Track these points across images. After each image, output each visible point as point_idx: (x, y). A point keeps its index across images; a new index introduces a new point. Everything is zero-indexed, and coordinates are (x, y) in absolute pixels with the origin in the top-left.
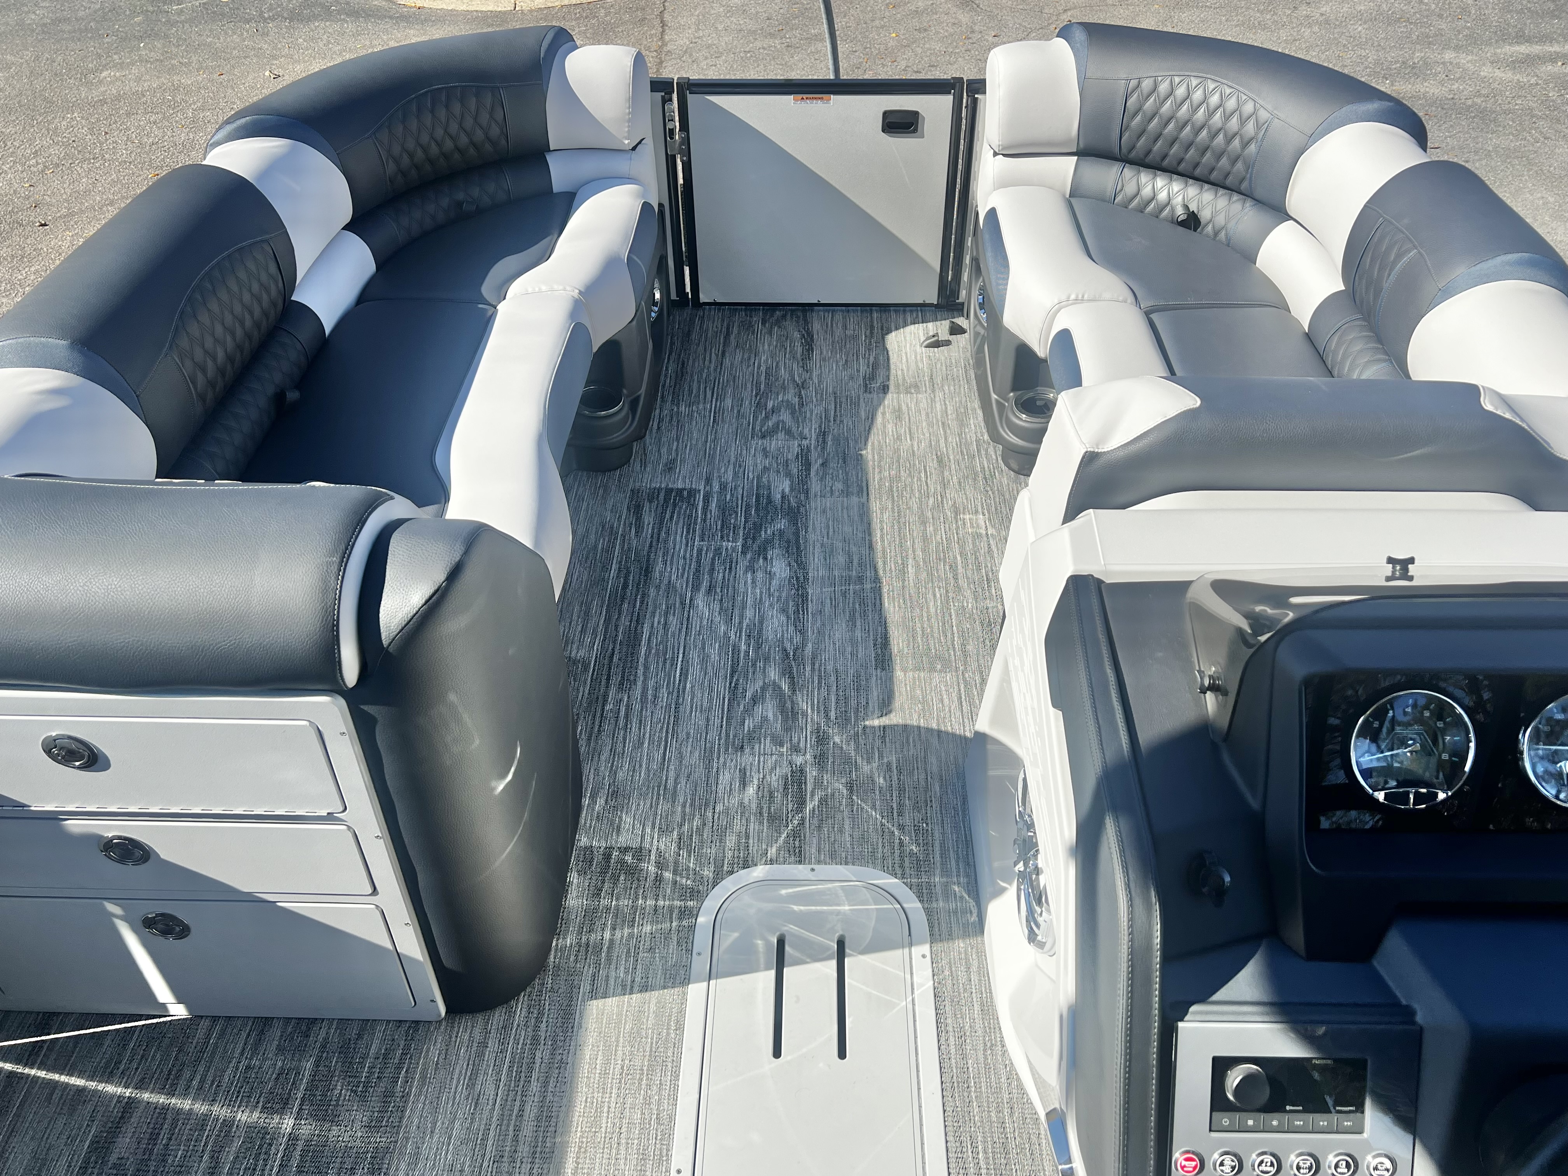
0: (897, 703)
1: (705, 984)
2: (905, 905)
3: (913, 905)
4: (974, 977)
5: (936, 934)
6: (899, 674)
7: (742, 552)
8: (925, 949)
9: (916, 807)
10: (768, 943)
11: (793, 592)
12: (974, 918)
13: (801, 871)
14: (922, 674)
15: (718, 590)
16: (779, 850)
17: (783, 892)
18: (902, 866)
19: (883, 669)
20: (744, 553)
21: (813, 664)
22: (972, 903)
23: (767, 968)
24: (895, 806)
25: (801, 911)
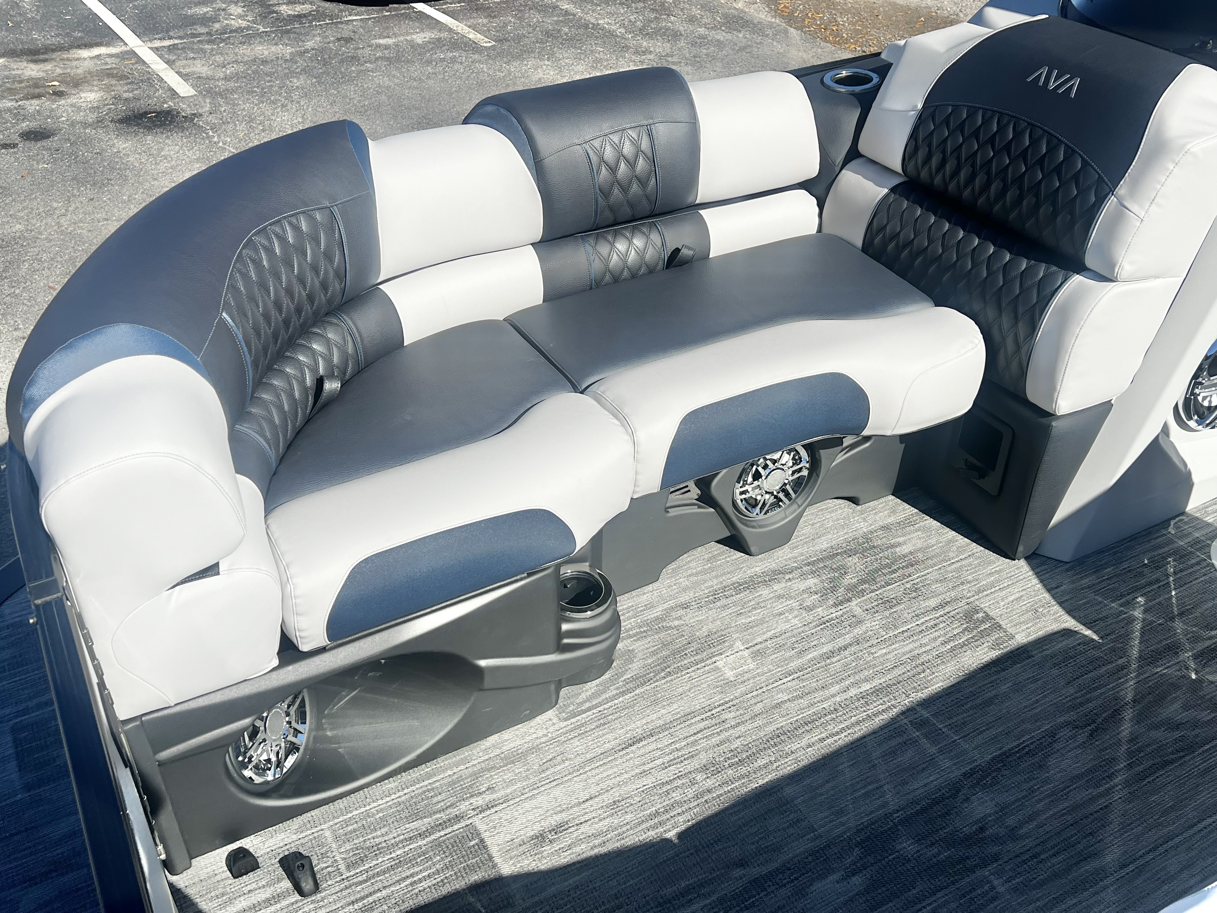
7: (996, 861)
11: (1004, 772)
15: (1080, 847)
20: (995, 858)
21: (1081, 704)
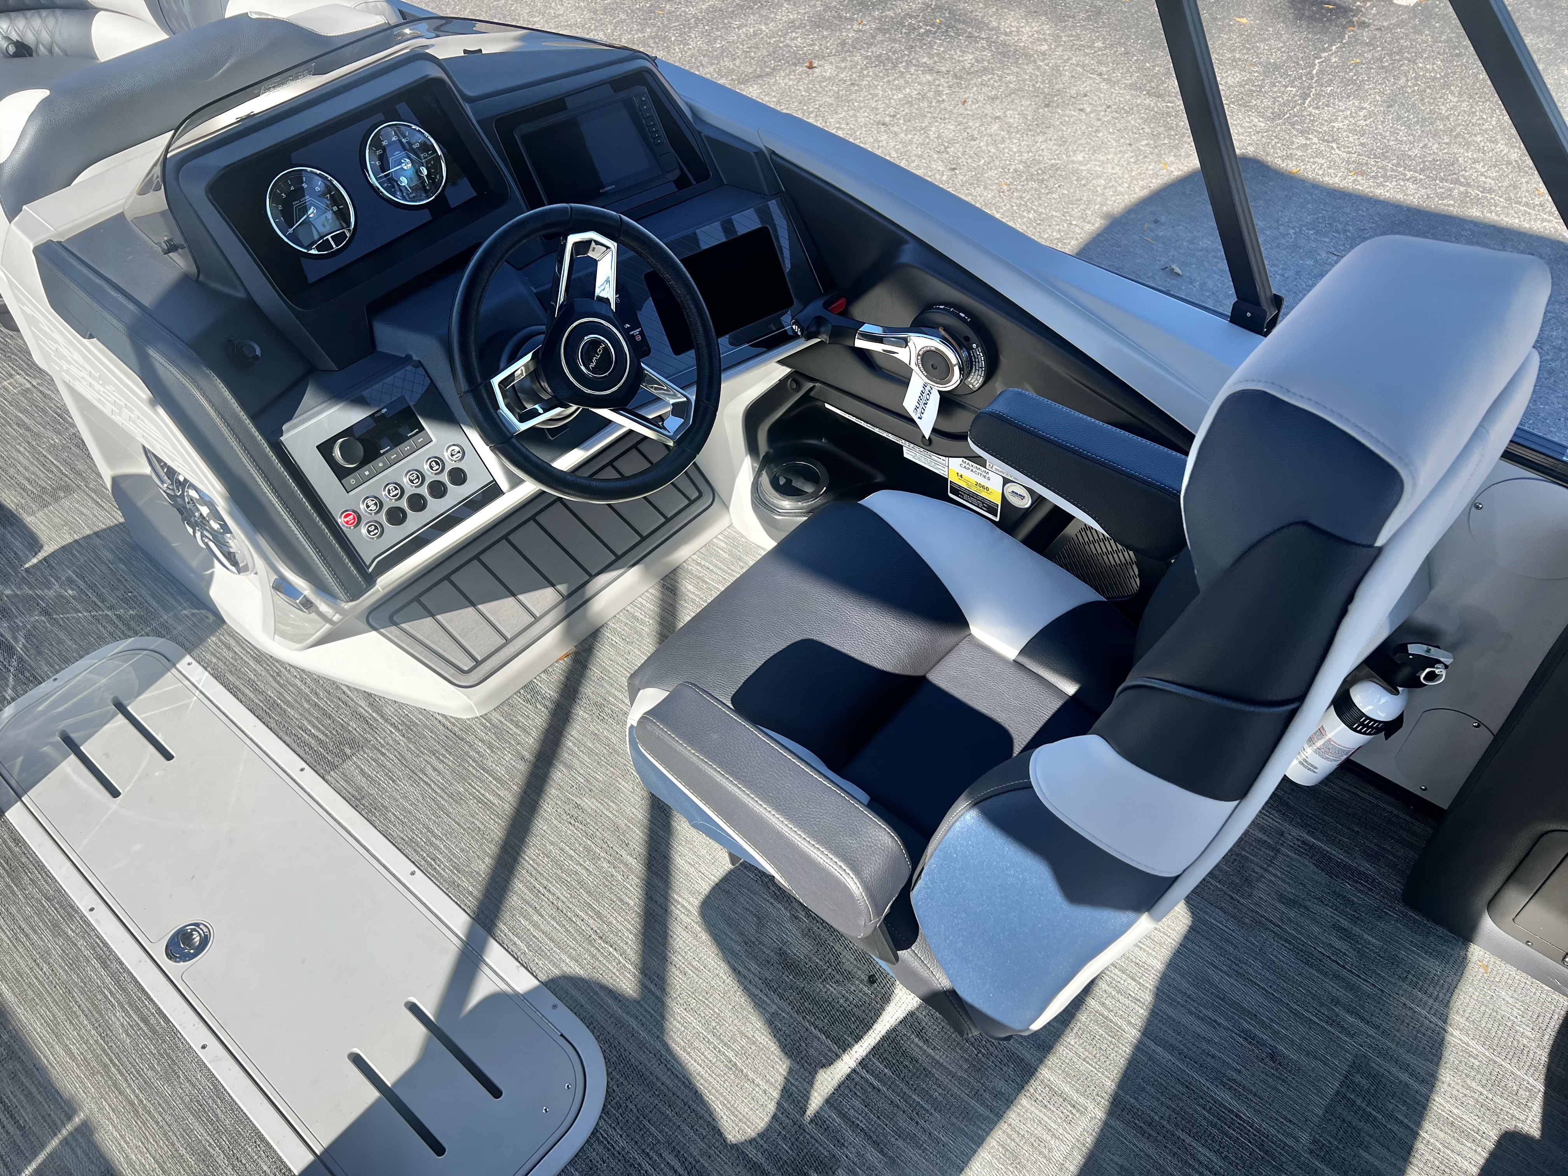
0: (43, 537)
1: (19, 803)
2: (151, 648)
3: (157, 643)
4: (237, 649)
5: (189, 646)
6: (29, 520)
8: (188, 659)
9: (113, 588)
10: (54, 745)
12: (212, 618)
13: (45, 687)
14: (51, 508)
16: (14, 689)
17: (40, 708)
18: (130, 628)
19: (12, 525)
22: (204, 612)
23: (66, 757)
24: (95, 599)
25: (66, 708)
